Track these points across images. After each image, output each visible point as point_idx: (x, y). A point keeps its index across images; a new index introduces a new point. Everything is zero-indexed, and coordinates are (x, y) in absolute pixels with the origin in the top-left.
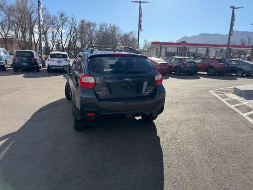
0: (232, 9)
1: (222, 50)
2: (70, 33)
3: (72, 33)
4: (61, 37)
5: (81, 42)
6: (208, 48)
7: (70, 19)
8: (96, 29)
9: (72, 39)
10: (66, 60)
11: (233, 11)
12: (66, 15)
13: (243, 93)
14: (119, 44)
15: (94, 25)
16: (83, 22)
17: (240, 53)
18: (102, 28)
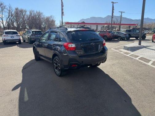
0: (112, 3)
1: (103, 27)
2: (9, 17)
3: (10, 17)
4: (2, 20)
5: (17, 23)
6: (97, 26)
7: (7, 7)
8: (27, 14)
9: (10, 21)
10: (17, 36)
11: (113, 4)
12: (4, 4)
13: (129, 49)
14: (43, 23)
15: (25, 11)
16: (17, 9)
17: (113, 28)
18: (31, 14)
